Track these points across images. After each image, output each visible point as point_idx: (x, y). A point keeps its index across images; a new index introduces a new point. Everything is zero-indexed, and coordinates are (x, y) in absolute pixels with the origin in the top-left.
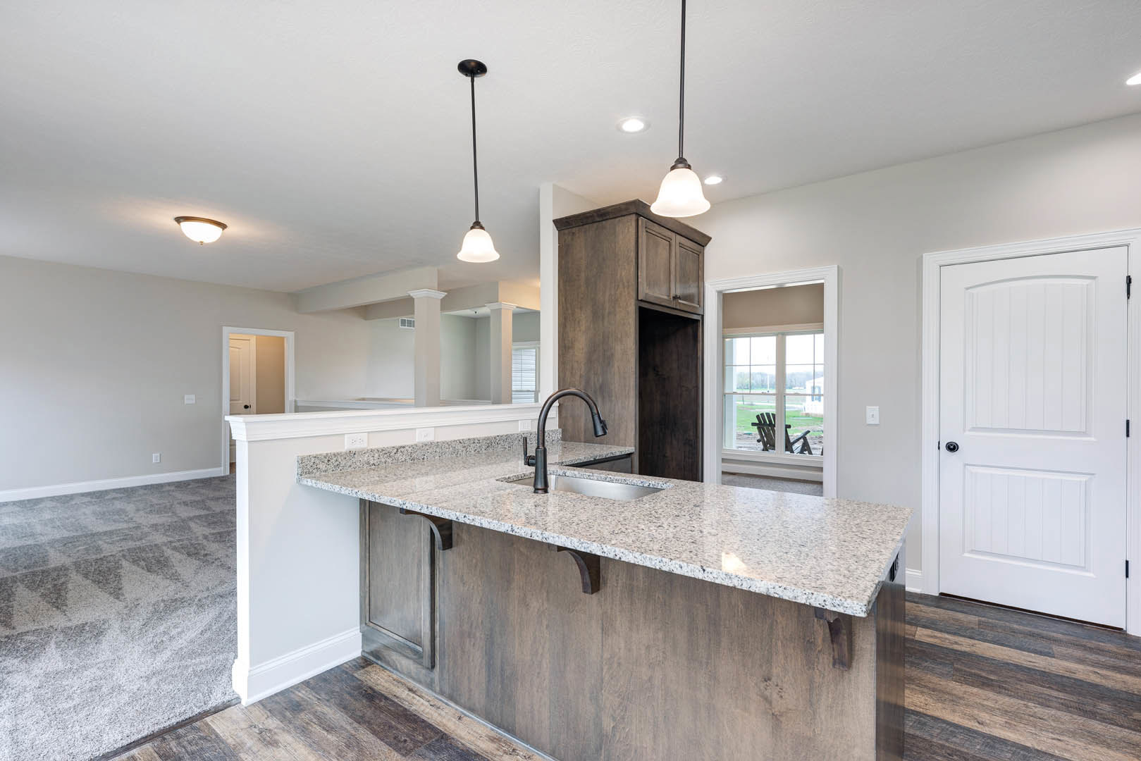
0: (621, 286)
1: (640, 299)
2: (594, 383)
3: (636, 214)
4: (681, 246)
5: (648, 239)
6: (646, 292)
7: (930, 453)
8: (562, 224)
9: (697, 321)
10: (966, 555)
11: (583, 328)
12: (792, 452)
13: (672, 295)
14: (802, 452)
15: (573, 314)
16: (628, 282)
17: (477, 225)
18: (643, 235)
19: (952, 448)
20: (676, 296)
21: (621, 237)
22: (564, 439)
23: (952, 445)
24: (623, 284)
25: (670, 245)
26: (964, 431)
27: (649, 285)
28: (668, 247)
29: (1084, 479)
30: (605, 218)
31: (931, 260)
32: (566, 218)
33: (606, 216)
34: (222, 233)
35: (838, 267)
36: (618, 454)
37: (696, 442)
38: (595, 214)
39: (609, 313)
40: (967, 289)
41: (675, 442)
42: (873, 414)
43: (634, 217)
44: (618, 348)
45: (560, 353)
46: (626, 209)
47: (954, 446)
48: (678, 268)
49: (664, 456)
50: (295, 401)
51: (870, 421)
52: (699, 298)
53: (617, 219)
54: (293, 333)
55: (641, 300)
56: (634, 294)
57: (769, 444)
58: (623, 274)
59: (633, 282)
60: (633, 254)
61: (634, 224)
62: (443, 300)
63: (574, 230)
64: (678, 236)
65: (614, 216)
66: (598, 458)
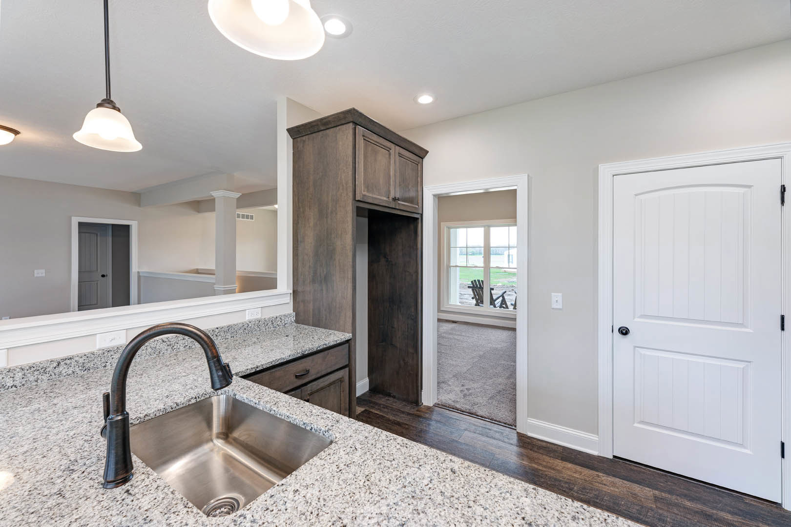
0: (341, 188)
1: (357, 199)
2: (320, 275)
3: (353, 122)
4: (400, 155)
5: (366, 147)
6: (362, 192)
7: (606, 337)
8: (295, 133)
9: (417, 219)
10: (636, 425)
11: (312, 224)
12: (495, 307)
13: (392, 195)
14: (501, 307)
15: (303, 212)
16: (346, 185)
17: (108, 102)
18: (360, 142)
19: (624, 332)
20: (395, 197)
21: (341, 143)
22: (297, 321)
23: (624, 330)
24: (343, 186)
25: (390, 154)
26: (634, 318)
27: (368, 187)
28: (387, 156)
29: (741, 365)
30: (328, 127)
31: (605, 170)
32: (297, 127)
33: (328, 124)
34: (14, 138)
35: (528, 176)
36: (332, 344)
37: (416, 317)
38: (319, 123)
39: (332, 212)
40: (636, 195)
41: (400, 316)
42: (557, 299)
43: (351, 125)
44: (339, 243)
45: (295, 246)
46: (345, 118)
47: (626, 331)
48: (398, 174)
49: (393, 327)
50: (138, 272)
51: (555, 306)
52: (417, 200)
53: (338, 128)
54: (136, 222)
55: (358, 201)
56: (351, 194)
57: (479, 301)
58: (343, 177)
59: (350, 184)
60: (350, 160)
61: (351, 132)
62: (238, 199)
63: (304, 138)
64: (397, 147)
65: (335, 125)
66: (307, 352)
